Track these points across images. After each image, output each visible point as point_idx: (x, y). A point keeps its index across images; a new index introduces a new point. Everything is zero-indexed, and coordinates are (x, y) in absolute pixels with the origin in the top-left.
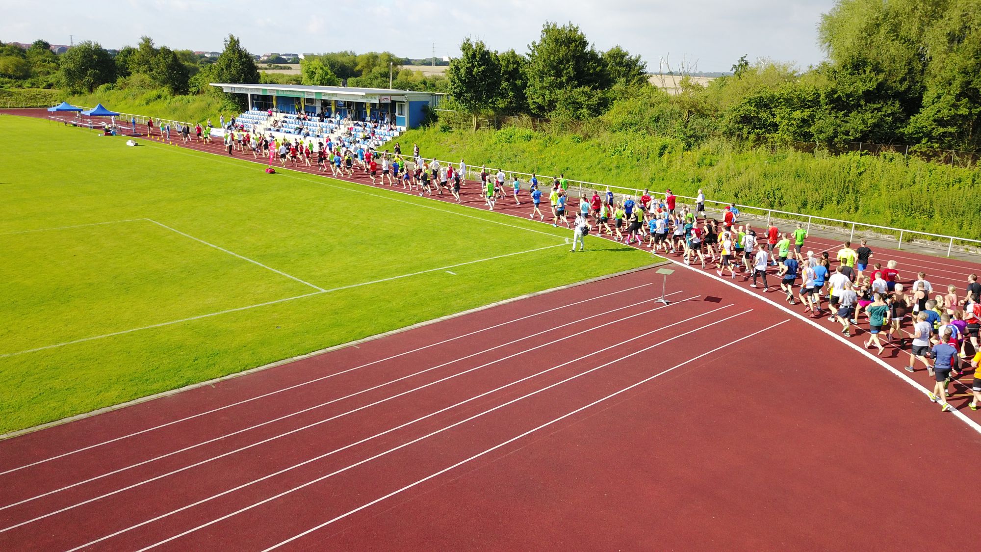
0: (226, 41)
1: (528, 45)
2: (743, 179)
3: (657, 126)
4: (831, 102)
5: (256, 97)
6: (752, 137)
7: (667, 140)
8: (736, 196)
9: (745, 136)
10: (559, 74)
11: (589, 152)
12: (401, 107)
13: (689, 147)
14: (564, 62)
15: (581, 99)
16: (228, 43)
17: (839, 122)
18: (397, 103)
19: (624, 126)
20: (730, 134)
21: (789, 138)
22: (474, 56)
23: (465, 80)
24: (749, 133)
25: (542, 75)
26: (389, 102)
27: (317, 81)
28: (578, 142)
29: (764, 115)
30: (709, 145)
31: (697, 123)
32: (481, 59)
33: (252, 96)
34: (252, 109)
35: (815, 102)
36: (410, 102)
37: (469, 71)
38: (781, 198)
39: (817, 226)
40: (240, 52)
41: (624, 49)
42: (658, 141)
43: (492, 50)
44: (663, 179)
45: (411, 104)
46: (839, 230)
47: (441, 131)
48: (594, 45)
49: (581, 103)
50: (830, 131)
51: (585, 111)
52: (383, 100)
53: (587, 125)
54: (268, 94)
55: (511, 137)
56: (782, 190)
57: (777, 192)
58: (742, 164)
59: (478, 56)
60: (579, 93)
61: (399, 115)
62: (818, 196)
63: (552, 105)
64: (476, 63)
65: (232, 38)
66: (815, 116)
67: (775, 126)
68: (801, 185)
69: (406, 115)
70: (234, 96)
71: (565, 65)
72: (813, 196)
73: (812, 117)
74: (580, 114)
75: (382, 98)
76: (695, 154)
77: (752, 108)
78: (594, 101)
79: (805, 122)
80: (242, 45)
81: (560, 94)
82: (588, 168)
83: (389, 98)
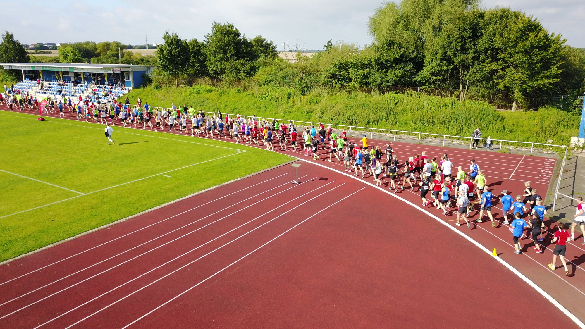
0: (3, 35)
1: (205, 36)
2: (335, 110)
3: (285, 82)
4: (378, 65)
5: (27, 72)
6: (338, 86)
7: (292, 90)
8: (332, 119)
9: (334, 85)
10: (225, 53)
11: (247, 98)
12: (128, 75)
13: (304, 93)
14: (228, 45)
15: (240, 67)
16: (5, 36)
17: (383, 75)
18: (125, 73)
19: (266, 82)
20: (326, 84)
21: (358, 86)
22: (172, 42)
23: (168, 57)
24: (336, 84)
25: (215, 53)
26: (119, 72)
27: (70, 60)
28: (240, 92)
29: (343, 73)
30: (315, 92)
31: (307, 79)
32: (176, 44)
33: (25, 71)
34: (25, 79)
35: (370, 65)
36: (133, 72)
37: (170, 52)
38: (356, 119)
39: (376, 134)
40: (14, 42)
41: (263, 37)
42: (286, 91)
43: (183, 39)
44: (291, 113)
45: (134, 73)
46: (388, 135)
47: (155, 89)
48: (244, 35)
49: (240, 69)
50: (379, 81)
51: (242, 74)
52: (116, 71)
53: (245, 82)
54: (36, 69)
55: (199, 90)
56: (356, 115)
57: (353, 116)
58: (334, 102)
59: (174, 43)
60: (238, 63)
61: (127, 80)
62: (375, 117)
63: (223, 71)
64: (173, 47)
65: (7, 34)
66: (370, 73)
67: (350, 79)
68: (366, 111)
69: (131, 80)
70: (11, 72)
71: (229, 47)
72: (372, 117)
73: (369, 73)
74: (240, 76)
75: (115, 70)
76: (308, 97)
77: (337, 69)
78: (247, 68)
79: (365, 76)
80: (15, 38)
81: (227, 64)
82: (247, 108)
83: (119, 70)
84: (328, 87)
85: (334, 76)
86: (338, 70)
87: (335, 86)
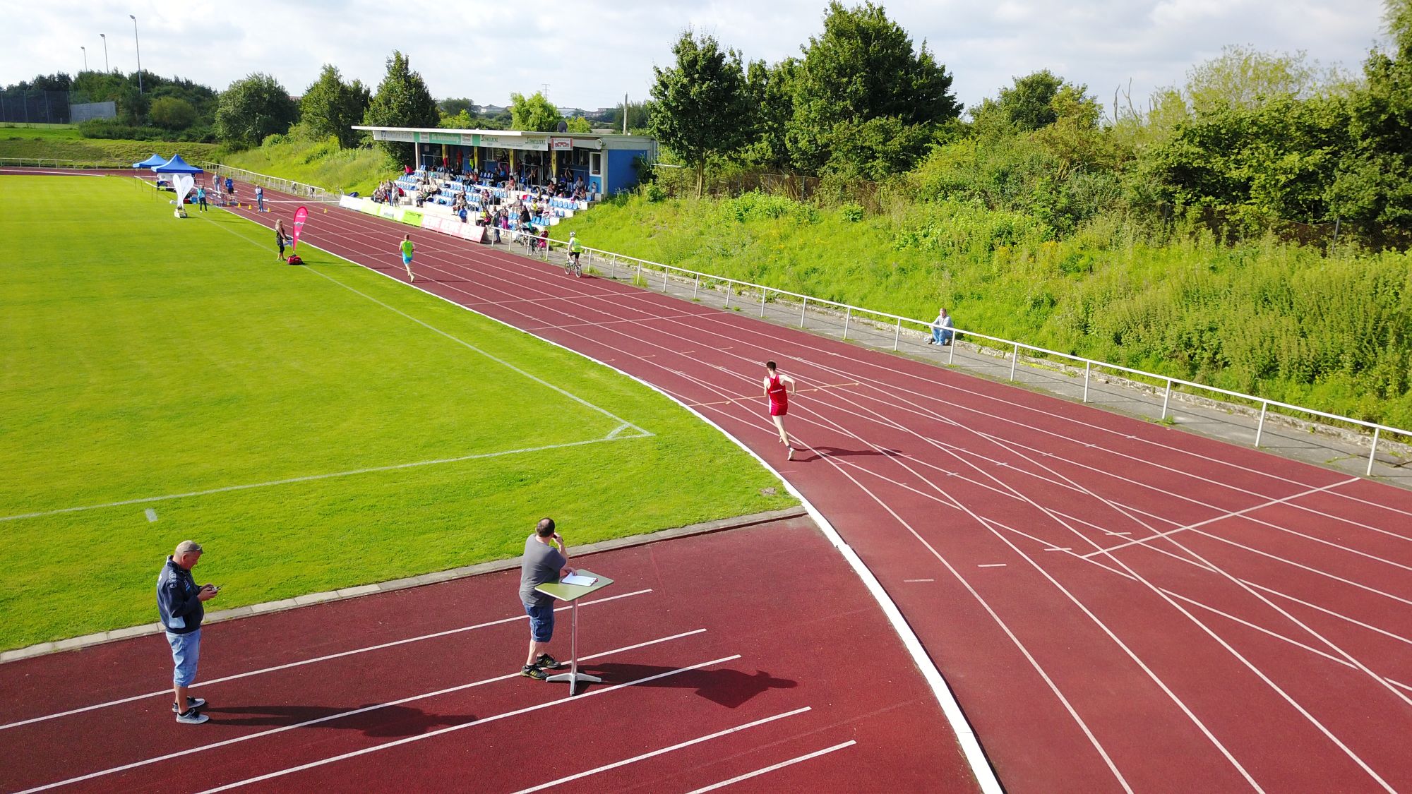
12: (597, 159)
15: (874, 141)
16: (392, 64)
19: (945, 190)
20: (1143, 205)
22: (695, 62)
23: (678, 107)
24: (1187, 203)
27: (533, 126)
28: (854, 220)
29: (1217, 163)
32: (704, 69)
34: (419, 168)
36: (609, 151)
39: (1294, 424)
40: (407, 78)
41: (1056, 75)
45: (611, 153)
49: (873, 147)
51: (880, 163)
52: (557, 145)
55: (747, 210)
56: (1220, 333)
57: (1207, 335)
60: (871, 129)
61: (593, 173)
64: (696, 76)
65: (398, 55)
66: (1336, 165)
67: (1245, 187)
69: (602, 177)
70: (394, 146)
75: (555, 142)
76: (1065, 248)
77: (1194, 149)
80: (412, 68)
83: (569, 142)
84: (1152, 216)
85: (1183, 175)
86: (1201, 150)
87: (1183, 214)
